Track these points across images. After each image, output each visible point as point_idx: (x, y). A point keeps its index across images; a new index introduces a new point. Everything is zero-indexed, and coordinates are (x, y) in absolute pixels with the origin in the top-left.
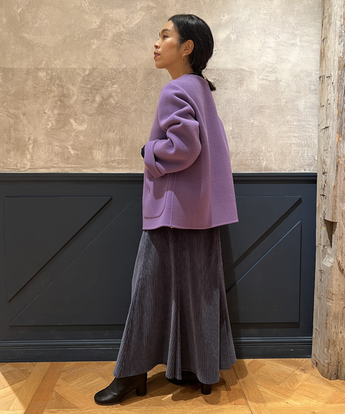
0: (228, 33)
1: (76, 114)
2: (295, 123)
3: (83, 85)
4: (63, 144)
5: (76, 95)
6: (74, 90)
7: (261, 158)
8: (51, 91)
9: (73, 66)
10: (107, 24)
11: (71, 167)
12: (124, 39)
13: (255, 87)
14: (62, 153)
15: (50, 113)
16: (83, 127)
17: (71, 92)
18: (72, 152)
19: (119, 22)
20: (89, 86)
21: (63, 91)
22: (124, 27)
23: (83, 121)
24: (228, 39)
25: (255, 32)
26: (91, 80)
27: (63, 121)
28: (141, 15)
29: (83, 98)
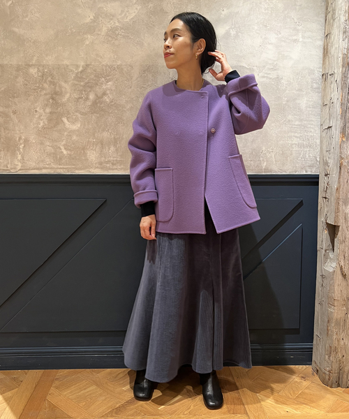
0: (227, 28)
1: (68, 113)
2: (297, 123)
3: (76, 83)
4: (55, 144)
5: (68, 92)
6: (67, 87)
7: (261, 159)
8: (43, 89)
9: (66, 62)
10: (101, 19)
11: (63, 168)
12: (118, 34)
14: (54, 153)
15: (42, 111)
16: (76, 126)
17: (63, 90)
18: (65, 152)
19: (113, 16)
20: (82, 83)
21: (55, 88)
22: (119, 22)
23: (76, 120)
24: (227, 35)
25: (256, 28)
26: (84, 77)
27: (55, 119)
28: (137, 9)
29: (76, 95)
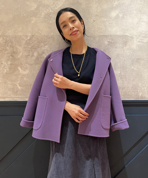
0: (117, 12)
1: (22, 64)
3: (26, 46)
4: (14, 83)
5: (21, 52)
6: (20, 49)
7: (139, 91)
8: (6, 50)
9: (20, 34)
10: (41, 8)
11: (18, 97)
12: (52, 17)
13: (134, 46)
14: (13, 89)
15: (5, 63)
16: (26, 72)
17: (18, 50)
18: (19, 88)
19: (48, 6)
20: (30, 47)
21: (13, 49)
22: (52, 9)
23: (26, 68)
24: (117, 17)
25: (135, 12)
26: (31, 42)
27: (13, 68)
28: (62, 2)
29: (26, 54)
